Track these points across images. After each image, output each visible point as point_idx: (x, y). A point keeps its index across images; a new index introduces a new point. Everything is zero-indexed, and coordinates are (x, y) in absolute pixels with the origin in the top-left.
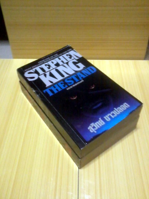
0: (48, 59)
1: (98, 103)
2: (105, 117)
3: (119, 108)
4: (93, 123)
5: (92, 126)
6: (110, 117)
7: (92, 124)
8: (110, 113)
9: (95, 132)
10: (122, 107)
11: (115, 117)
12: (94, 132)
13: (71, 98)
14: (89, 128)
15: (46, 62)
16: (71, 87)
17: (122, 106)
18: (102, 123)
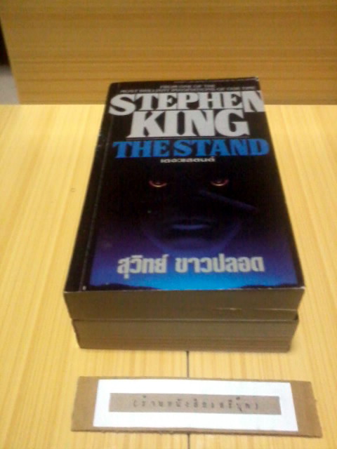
0: (186, 88)
1: (197, 222)
2: (178, 260)
3: (234, 259)
4: (140, 256)
5: (133, 261)
6: (191, 266)
7: (137, 258)
8: (200, 257)
9: (127, 277)
10: (244, 262)
11: (202, 274)
12: (122, 275)
13: (151, 183)
14: (121, 261)
15: (175, 92)
16: (175, 161)
17: (246, 259)
18: (160, 268)
